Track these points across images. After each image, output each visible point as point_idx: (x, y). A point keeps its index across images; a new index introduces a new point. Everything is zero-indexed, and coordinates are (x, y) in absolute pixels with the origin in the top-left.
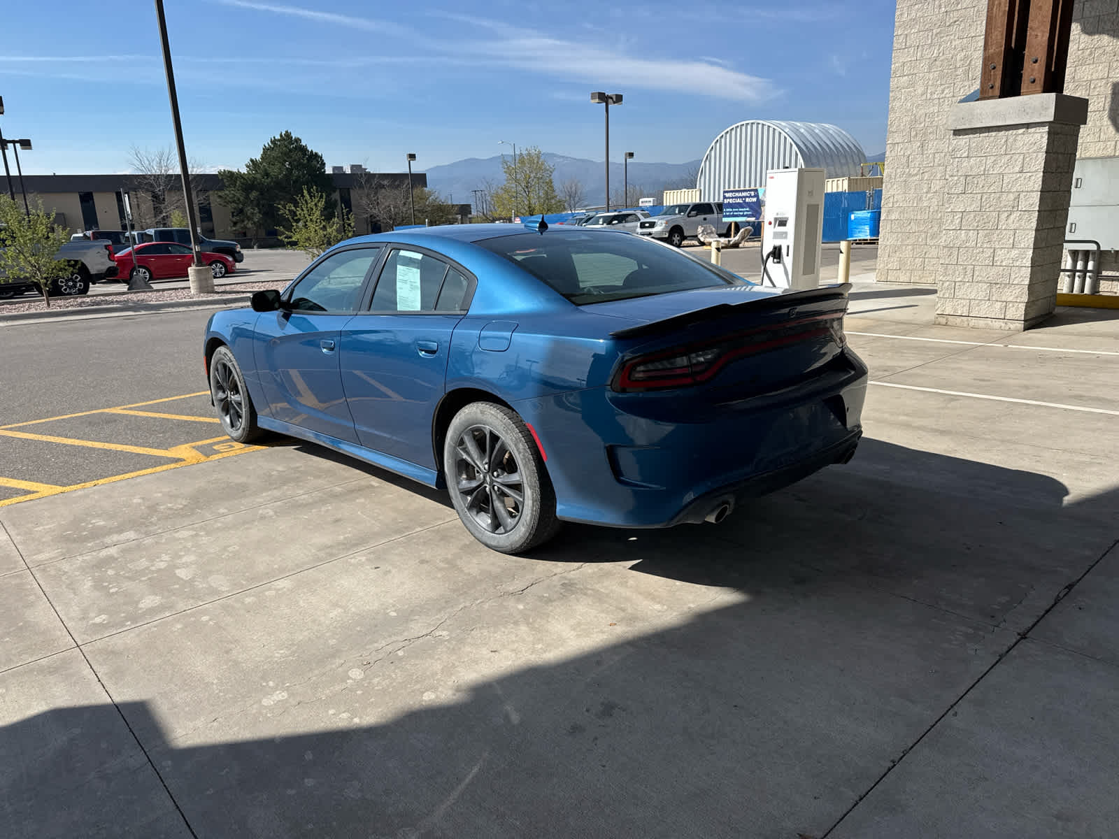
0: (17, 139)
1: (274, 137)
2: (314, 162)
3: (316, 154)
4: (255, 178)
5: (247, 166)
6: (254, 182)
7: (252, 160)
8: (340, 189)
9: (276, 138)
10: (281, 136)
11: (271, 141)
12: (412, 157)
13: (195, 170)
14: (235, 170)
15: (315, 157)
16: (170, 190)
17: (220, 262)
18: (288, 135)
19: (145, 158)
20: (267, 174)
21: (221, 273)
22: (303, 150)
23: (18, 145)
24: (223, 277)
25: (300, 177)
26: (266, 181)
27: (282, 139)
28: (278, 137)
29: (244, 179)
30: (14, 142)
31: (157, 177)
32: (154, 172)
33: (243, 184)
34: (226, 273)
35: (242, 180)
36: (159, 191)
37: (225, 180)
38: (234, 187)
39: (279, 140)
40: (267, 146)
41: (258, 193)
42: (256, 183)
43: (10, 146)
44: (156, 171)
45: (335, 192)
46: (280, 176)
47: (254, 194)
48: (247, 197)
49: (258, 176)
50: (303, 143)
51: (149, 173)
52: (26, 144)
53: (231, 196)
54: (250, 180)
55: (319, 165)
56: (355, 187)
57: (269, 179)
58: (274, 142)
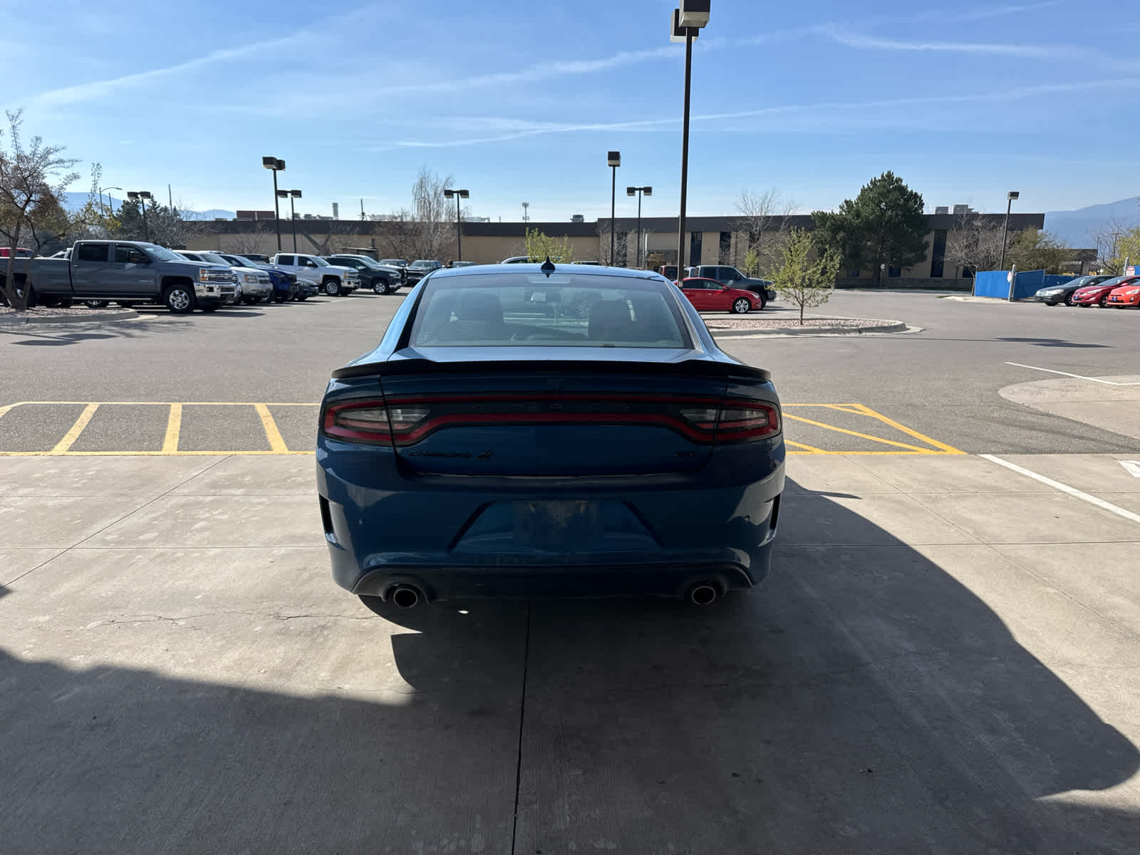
0: (642, 187)
1: (875, 179)
2: (911, 203)
3: (916, 193)
4: (845, 219)
5: (841, 207)
6: (844, 222)
7: (846, 202)
8: (936, 231)
9: (877, 179)
10: (882, 176)
11: (871, 183)
12: (1014, 195)
13: (792, 211)
14: (828, 211)
15: (915, 197)
16: (766, 230)
17: (746, 299)
18: (890, 175)
19: (750, 202)
20: (858, 215)
21: (745, 309)
22: (903, 190)
23: (642, 192)
24: (746, 313)
25: (892, 218)
26: (856, 221)
27: (883, 179)
28: (879, 178)
29: (835, 219)
30: (640, 189)
31: (756, 218)
32: (755, 215)
33: (832, 224)
34: (749, 310)
35: (832, 221)
36: (756, 231)
37: (817, 222)
38: (824, 228)
39: (879, 181)
40: (866, 187)
41: (844, 234)
42: (845, 223)
43: (637, 192)
44: (756, 213)
45: (928, 233)
46: (871, 217)
47: (841, 235)
48: (834, 238)
49: (850, 217)
50: (904, 184)
51: (751, 215)
52: (648, 191)
53: (819, 236)
54: (840, 221)
55: (916, 206)
56: (953, 229)
57: (860, 220)
58: (874, 183)
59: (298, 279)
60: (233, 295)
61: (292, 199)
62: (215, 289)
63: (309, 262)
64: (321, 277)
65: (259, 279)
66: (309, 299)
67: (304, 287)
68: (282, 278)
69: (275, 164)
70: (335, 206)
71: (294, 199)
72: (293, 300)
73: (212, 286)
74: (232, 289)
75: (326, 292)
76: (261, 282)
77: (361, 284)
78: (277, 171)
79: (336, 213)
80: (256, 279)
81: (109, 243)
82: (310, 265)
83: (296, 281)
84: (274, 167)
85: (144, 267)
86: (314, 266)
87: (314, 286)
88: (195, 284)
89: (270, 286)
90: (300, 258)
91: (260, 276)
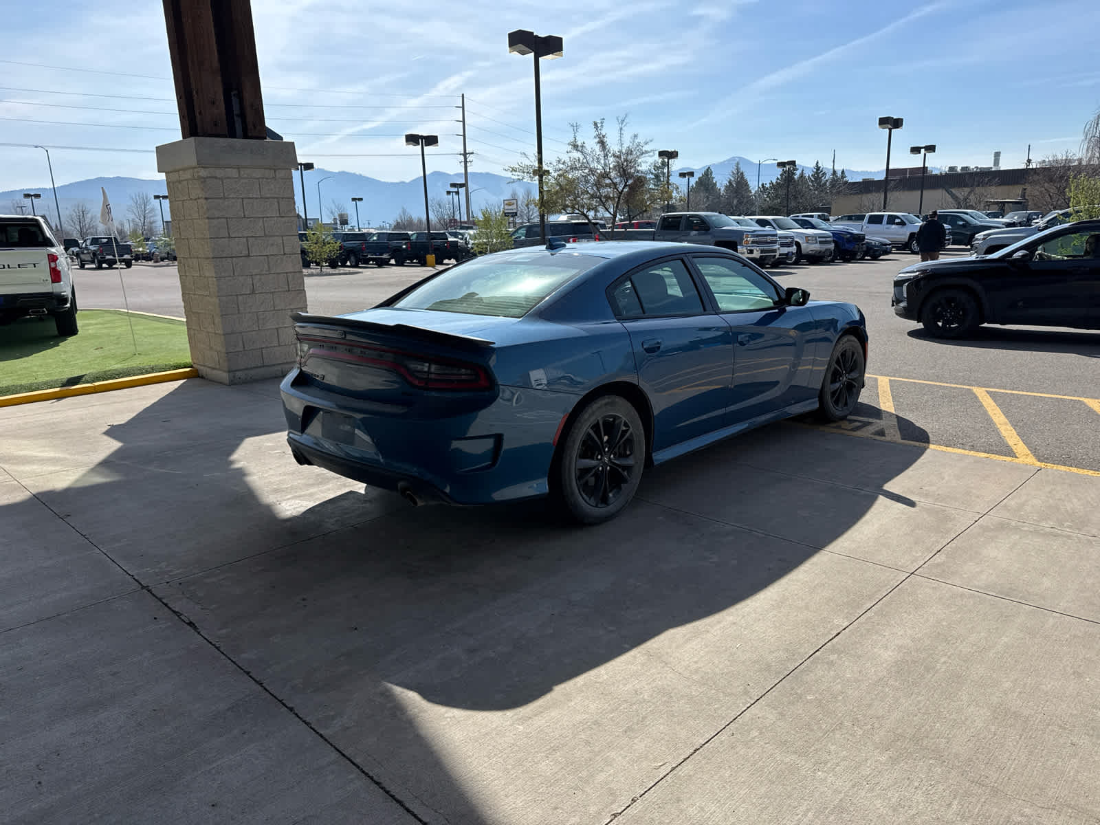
59: (866, 237)
60: (775, 256)
61: (925, 155)
62: (755, 251)
63: (897, 221)
64: (908, 234)
65: (818, 240)
66: (882, 257)
67: (875, 246)
68: (847, 239)
69: (893, 123)
70: (997, 155)
71: (927, 154)
72: (862, 259)
73: (752, 248)
74: (774, 251)
75: (911, 250)
76: (821, 242)
77: (951, 241)
78: (893, 130)
79: (996, 162)
80: (816, 239)
81: (682, 215)
82: (897, 224)
83: (864, 239)
84: (890, 127)
85: (704, 234)
86: (903, 223)
87: (886, 245)
88: (739, 247)
89: (832, 246)
90: (889, 216)
91: (819, 237)
